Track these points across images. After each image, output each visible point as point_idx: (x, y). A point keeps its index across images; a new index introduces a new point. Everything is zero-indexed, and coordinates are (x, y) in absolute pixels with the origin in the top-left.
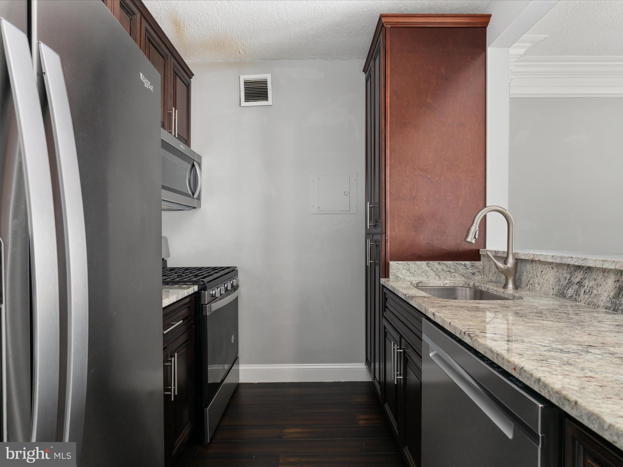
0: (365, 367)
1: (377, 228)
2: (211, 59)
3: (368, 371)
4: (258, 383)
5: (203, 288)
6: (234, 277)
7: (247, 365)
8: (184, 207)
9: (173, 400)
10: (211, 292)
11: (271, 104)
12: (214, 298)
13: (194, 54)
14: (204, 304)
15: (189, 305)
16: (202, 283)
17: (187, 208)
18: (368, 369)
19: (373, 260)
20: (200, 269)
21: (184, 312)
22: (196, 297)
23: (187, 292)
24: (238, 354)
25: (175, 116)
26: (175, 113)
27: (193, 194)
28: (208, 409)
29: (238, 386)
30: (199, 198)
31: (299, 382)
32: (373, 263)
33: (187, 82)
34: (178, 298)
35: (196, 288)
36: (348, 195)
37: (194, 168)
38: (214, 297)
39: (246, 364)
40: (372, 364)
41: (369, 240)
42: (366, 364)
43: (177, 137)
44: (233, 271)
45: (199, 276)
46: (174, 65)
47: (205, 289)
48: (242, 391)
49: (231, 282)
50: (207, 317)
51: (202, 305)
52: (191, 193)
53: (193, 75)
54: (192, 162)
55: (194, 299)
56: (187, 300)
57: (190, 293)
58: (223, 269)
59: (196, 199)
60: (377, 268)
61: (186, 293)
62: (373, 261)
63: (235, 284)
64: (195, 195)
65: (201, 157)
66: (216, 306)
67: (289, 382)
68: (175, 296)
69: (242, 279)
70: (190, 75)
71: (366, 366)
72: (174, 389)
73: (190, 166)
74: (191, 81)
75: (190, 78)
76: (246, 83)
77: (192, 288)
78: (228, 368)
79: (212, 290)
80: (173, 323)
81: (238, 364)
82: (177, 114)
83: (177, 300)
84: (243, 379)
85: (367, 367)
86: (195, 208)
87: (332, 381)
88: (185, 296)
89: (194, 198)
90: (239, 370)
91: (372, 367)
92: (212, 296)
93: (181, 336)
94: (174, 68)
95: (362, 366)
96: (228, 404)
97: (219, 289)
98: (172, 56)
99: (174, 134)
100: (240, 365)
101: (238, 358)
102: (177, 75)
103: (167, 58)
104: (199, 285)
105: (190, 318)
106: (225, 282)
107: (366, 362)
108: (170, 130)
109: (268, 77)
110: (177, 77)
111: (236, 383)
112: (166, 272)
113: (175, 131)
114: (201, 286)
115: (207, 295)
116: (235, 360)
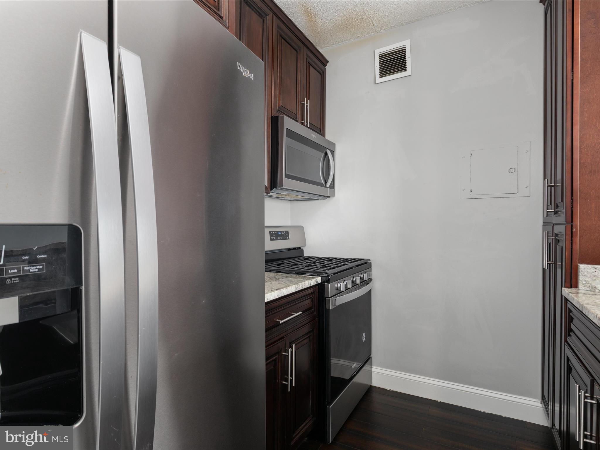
0: (540, 405)
1: (559, 216)
2: (345, 41)
3: (544, 411)
4: (393, 391)
5: (327, 280)
6: (365, 271)
7: (381, 369)
8: (317, 197)
9: (289, 391)
10: (336, 286)
11: (410, 74)
12: (339, 292)
13: (328, 39)
14: (327, 297)
15: (313, 297)
16: (325, 275)
17: (321, 198)
18: (544, 409)
19: (554, 261)
20: (331, 259)
21: (307, 303)
22: (320, 288)
23: (309, 283)
24: (371, 354)
25: (307, 106)
26: (307, 103)
27: (326, 183)
28: (330, 407)
29: (370, 390)
30: (332, 187)
31: (442, 402)
32: (553, 265)
33: (321, 69)
34: (297, 288)
35: (319, 280)
36: (516, 173)
37: (327, 156)
38: (339, 290)
39: (380, 367)
40: (551, 404)
41: (547, 232)
42: (542, 402)
43: (309, 127)
44: (365, 263)
45: (327, 267)
46: (307, 56)
47: (328, 281)
48: (375, 396)
49: (362, 276)
50: (331, 311)
51: (325, 298)
52: (323, 182)
53: (328, 62)
54: (325, 150)
55: (317, 290)
56: (311, 291)
57: (312, 284)
58: (354, 260)
59: (330, 187)
60: (559, 271)
61: (307, 284)
62: (552, 262)
63: (366, 278)
64: (327, 183)
65: (335, 144)
66: (341, 300)
67: (429, 399)
68: (294, 286)
69: (375, 272)
70: (324, 62)
71: (542, 405)
72: (291, 381)
73: (323, 154)
74: (326, 68)
75: (325, 65)
76: (381, 56)
77: (315, 279)
78: (358, 366)
79: (337, 283)
80: (292, 313)
81: (371, 364)
82: (310, 104)
83: (297, 290)
84: (376, 383)
85: (544, 406)
86: (329, 197)
87: (489, 412)
88: (305, 288)
89: (327, 187)
90: (372, 372)
91: (550, 407)
92: (337, 289)
93: (302, 326)
94: (307, 59)
95: (537, 403)
96: (357, 406)
97: (345, 282)
98: (304, 47)
99: (306, 124)
100: (373, 367)
101: (370, 359)
102: (310, 64)
103: (300, 50)
104: (322, 276)
105: (313, 310)
106: (353, 275)
107: (543, 399)
108: (303, 121)
109: (406, 44)
110: (310, 66)
111: (368, 385)
112: (299, 261)
113: (307, 121)
114: (325, 277)
115: (331, 288)
116: (368, 360)
